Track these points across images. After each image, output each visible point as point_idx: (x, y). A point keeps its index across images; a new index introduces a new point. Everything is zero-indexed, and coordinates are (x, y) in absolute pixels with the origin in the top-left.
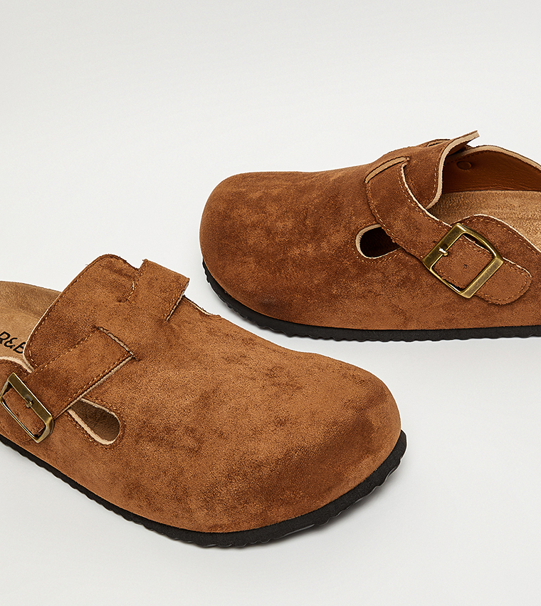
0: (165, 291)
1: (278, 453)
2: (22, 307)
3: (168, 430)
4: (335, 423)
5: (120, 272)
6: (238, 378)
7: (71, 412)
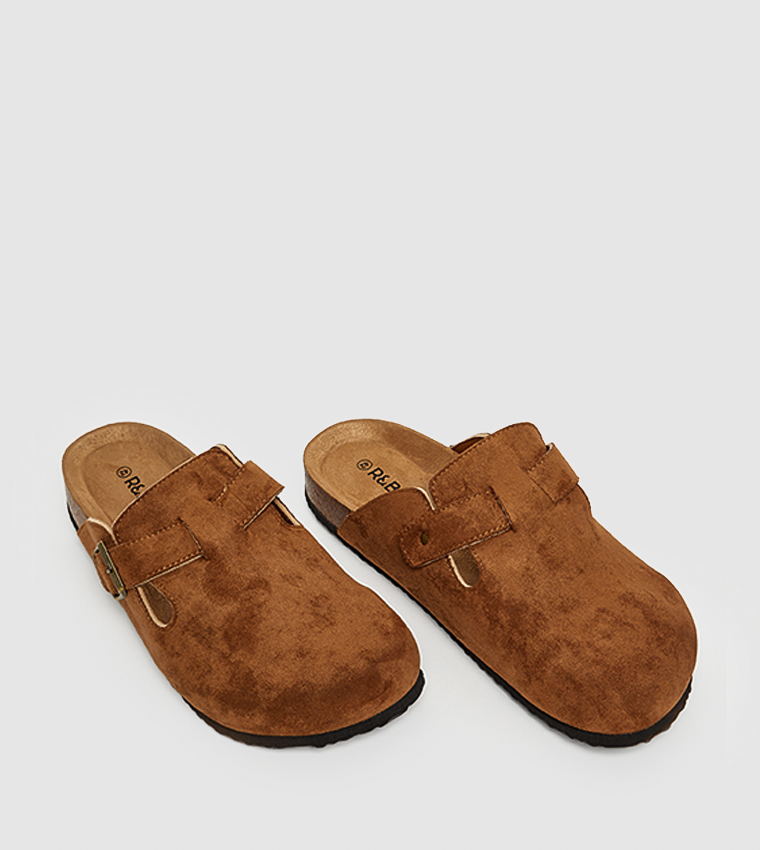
0: (251, 500)
1: (289, 683)
2: (161, 455)
3: (210, 631)
4: (346, 669)
5: (221, 469)
6: (285, 598)
7: (140, 589)
